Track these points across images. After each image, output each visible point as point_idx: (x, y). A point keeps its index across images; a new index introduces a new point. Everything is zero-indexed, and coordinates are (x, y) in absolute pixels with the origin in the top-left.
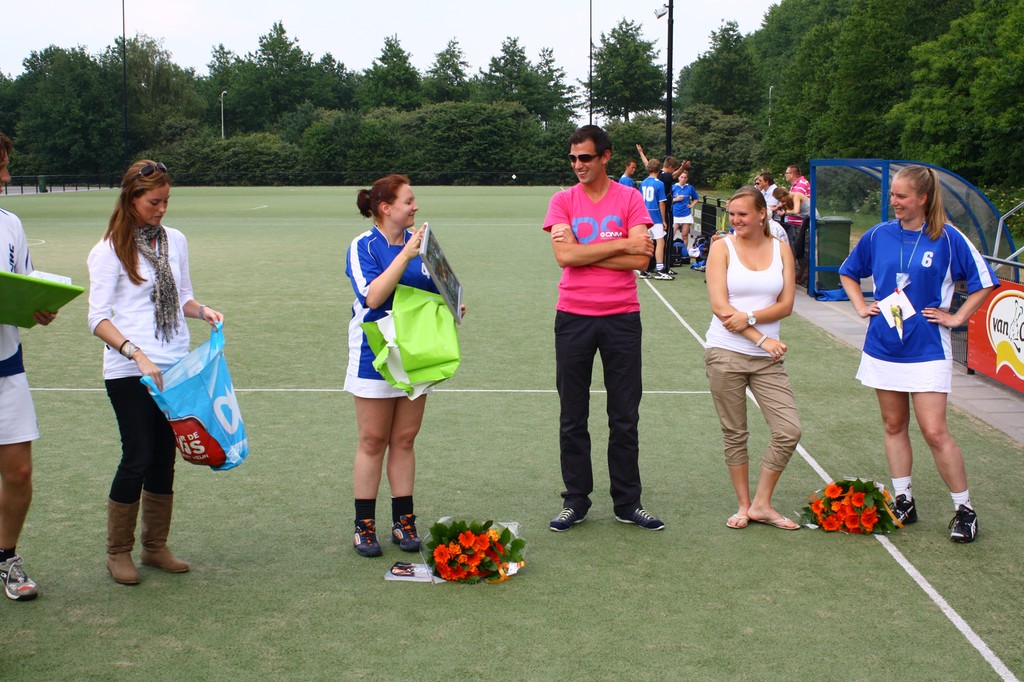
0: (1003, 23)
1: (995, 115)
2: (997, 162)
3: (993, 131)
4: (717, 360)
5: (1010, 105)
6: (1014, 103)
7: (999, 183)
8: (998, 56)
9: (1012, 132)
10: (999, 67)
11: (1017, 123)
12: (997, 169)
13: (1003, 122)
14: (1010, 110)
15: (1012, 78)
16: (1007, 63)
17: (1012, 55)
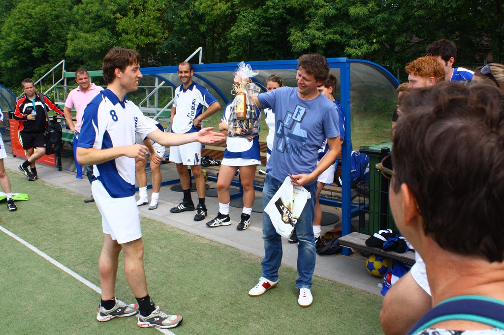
0: (3, 26)
1: (6, 62)
2: (8, 79)
3: (6, 67)
5: (11, 57)
6: (12, 56)
7: (10, 87)
8: (3, 39)
9: (13, 67)
10: (4, 43)
11: (15, 64)
12: (9, 81)
13: (9, 64)
14: (12, 59)
15: (10, 47)
16: (7, 41)
17: (9, 38)
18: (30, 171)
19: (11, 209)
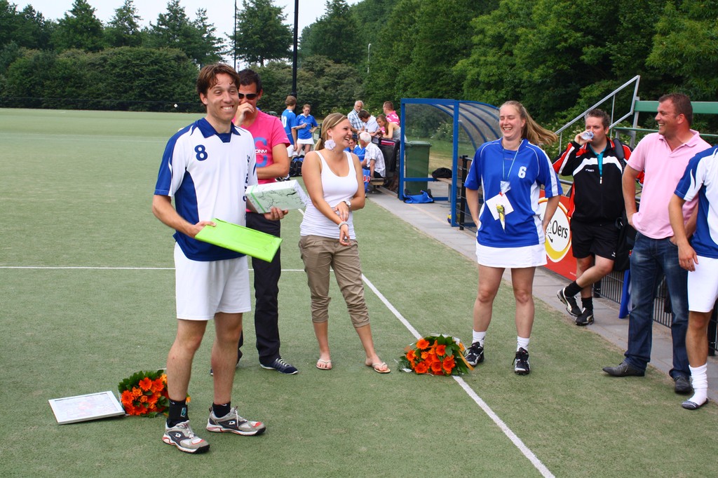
0: (537, 4)
1: (531, 70)
2: (532, 105)
3: (529, 82)
4: (313, 244)
5: (541, 63)
6: (544, 62)
8: (533, 27)
9: (543, 83)
10: (534, 35)
11: (546, 77)
13: (537, 75)
14: (541, 67)
15: (543, 44)
16: (539, 33)
17: (543, 27)
18: (579, 303)
19: (517, 369)
